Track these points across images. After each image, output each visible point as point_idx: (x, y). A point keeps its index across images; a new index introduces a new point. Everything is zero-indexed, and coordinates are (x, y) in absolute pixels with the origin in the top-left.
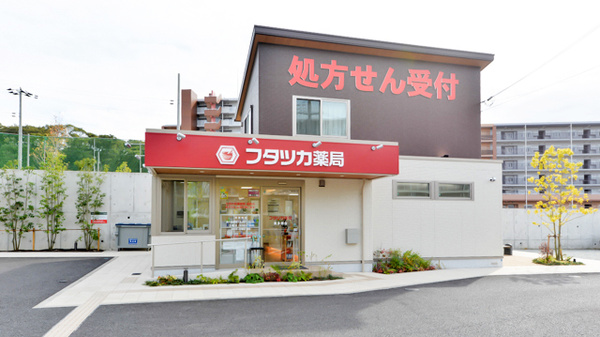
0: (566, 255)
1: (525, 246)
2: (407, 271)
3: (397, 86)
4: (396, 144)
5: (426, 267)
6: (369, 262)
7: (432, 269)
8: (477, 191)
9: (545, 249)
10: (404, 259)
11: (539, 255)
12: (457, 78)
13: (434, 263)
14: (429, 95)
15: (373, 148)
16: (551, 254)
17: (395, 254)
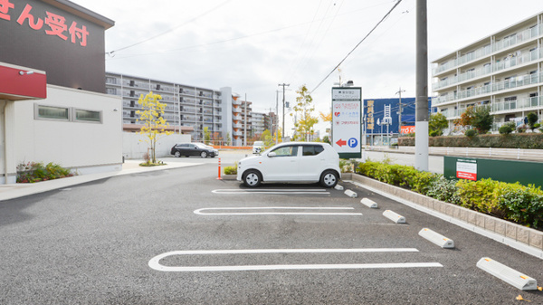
0: (157, 160)
1: (129, 157)
2: (50, 179)
3: (35, 22)
4: (44, 73)
5: (66, 174)
6: (12, 175)
7: (71, 175)
8: (105, 117)
9: (147, 157)
10: (47, 169)
11: (144, 162)
12: (87, 30)
13: (72, 171)
14: (65, 38)
15: (21, 73)
16: (149, 160)
17: (38, 165)
